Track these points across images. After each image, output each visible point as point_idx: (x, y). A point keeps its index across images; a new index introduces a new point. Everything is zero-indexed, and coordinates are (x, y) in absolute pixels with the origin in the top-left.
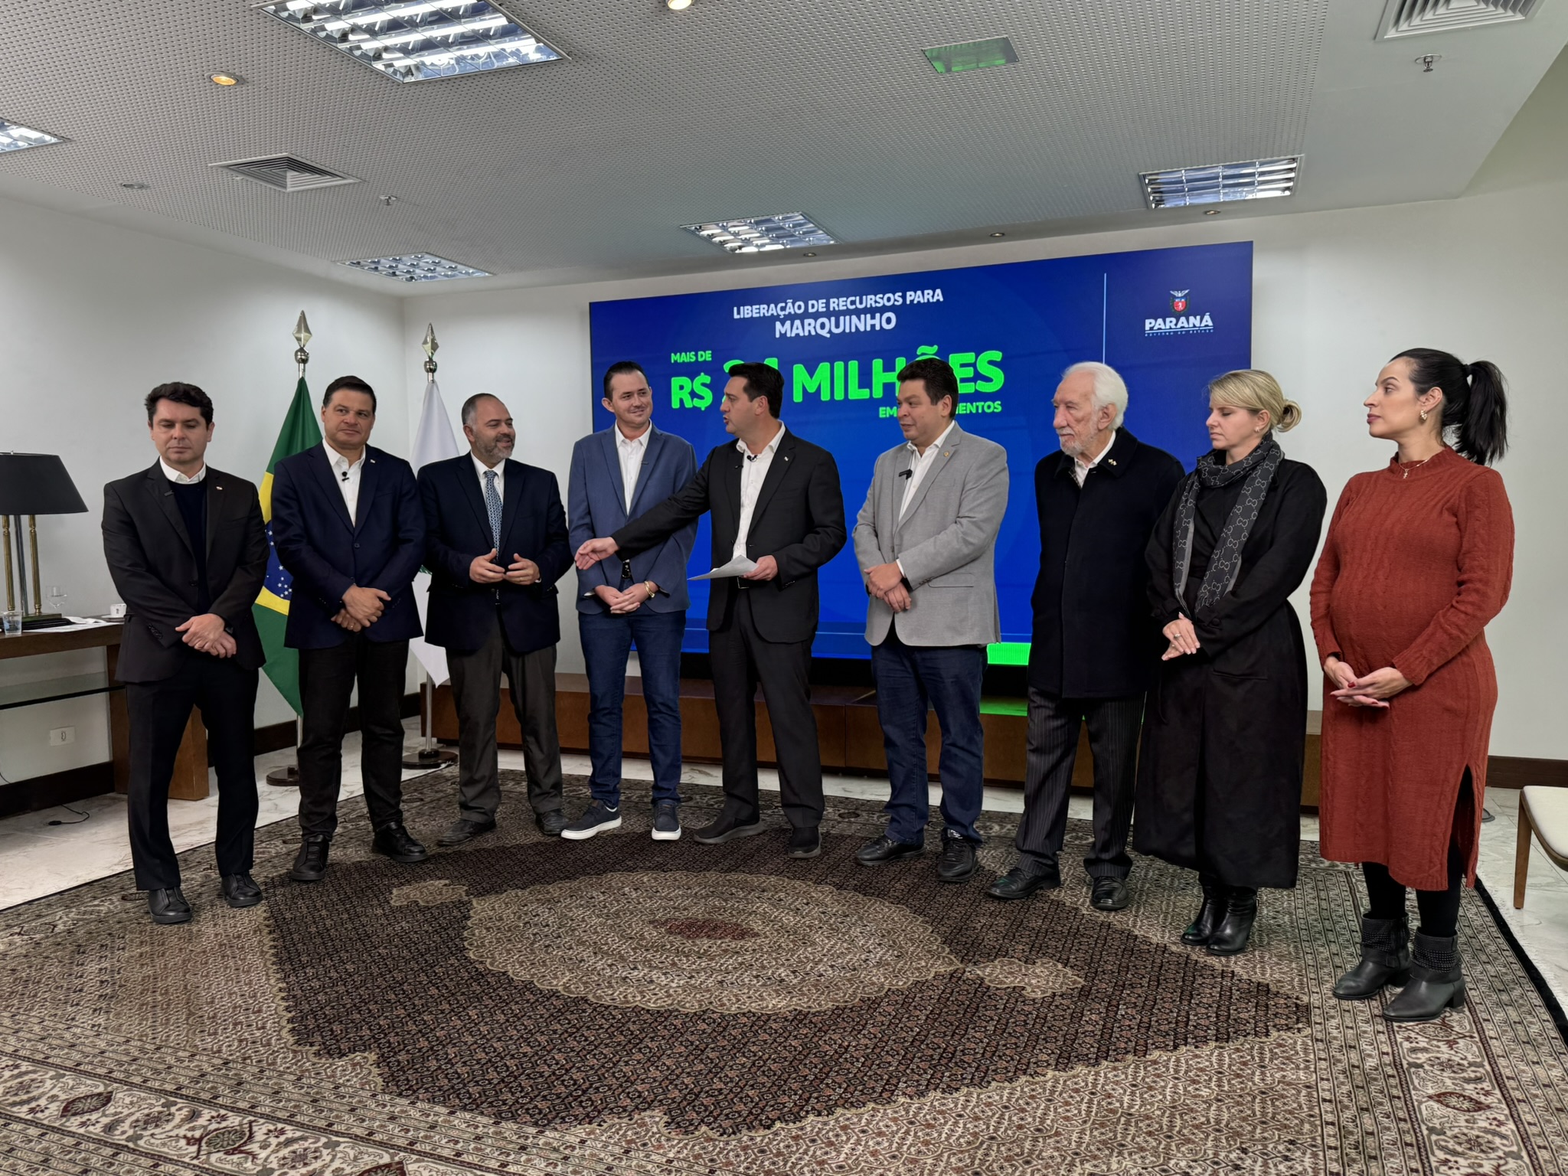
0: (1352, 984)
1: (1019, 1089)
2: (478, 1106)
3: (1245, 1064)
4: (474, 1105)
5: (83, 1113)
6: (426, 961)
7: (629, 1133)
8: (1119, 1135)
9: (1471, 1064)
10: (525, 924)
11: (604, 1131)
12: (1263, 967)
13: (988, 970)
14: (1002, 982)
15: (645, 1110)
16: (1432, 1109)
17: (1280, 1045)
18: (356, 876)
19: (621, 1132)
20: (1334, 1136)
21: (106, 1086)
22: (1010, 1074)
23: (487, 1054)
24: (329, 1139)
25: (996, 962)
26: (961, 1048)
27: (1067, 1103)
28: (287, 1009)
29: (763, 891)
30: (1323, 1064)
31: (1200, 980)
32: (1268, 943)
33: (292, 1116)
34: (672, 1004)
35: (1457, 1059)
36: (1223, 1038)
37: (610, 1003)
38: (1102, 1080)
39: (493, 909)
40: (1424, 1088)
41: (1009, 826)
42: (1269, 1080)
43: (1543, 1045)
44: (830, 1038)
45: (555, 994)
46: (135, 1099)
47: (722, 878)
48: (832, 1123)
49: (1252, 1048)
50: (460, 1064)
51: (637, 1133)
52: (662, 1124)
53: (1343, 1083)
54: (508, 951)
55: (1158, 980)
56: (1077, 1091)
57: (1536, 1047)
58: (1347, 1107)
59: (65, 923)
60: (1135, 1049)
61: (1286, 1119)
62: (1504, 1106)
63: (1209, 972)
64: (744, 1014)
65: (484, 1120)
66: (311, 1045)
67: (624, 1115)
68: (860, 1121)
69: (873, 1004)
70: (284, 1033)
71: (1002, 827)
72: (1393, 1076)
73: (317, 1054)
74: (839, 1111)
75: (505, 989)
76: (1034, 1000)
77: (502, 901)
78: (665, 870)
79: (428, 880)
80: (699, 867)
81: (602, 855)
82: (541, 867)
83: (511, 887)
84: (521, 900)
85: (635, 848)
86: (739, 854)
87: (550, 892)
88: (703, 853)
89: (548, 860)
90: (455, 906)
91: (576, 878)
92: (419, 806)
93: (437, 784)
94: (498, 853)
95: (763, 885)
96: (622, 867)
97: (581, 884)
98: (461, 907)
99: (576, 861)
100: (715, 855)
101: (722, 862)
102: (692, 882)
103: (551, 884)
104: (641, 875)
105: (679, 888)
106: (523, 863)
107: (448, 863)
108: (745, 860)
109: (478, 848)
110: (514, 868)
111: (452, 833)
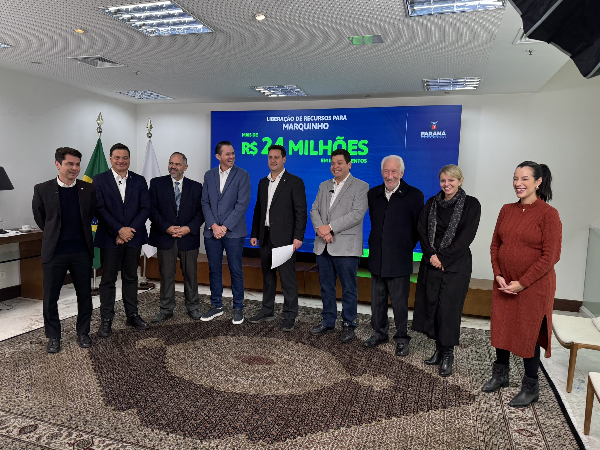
0: (488, 386)
1: (373, 426)
2: (177, 431)
3: (452, 417)
4: (175, 431)
5: (27, 433)
6: (152, 372)
7: (234, 443)
8: (409, 445)
9: (530, 418)
10: (188, 357)
11: (225, 442)
12: (457, 379)
13: (360, 379)
14: (365, 384)
15: (239, 434)
16: (516, 435)
17: (464, 410)
18: (121, 335)
19: (231, 442)
20: (483, 446)
21: (35, 422)
22: (370, 421)
23: (178, 410)
24: (123, 444)
25: (363, 376)
26: (351, 410)
27: (390, 432)
28: (100, 391)
29: (276, 345)
30: (479, 418)
31: (435, 384)
32: (459, 370)
33: (107, 435)
34: (245, 391)
35: (525, 416)
36: (444, 407)
37: (222, 390)
38: (402, 423)
39: (175, 351)
40: (514, 427)
41: (365, 320)
42: (460, 424)
43: (554, 411)
44: (304, 406)
45: (201, 386)
46: (47, 427)
47: (260, 339)
48: (307, 439)
49: (454, 411)
50: (168, 415)
51: (236, 443)
52: (245, 439)
53: (486, 425)
54: (182, 368)
55: (421, 384)
56: (393, 427)
57: (552, 412)
58: (487, 435)
59: (9, 353)
60: (414, 411)
61: (467, 439)
62: (541, 435)
63: (438, 381)
64: (272, 395)
65: (180, 437)
66: (111, 406)
67: (231, 435)
68: (317, 438)
69: (319, 392)
70: (100, 401)
71: (363, 321)
72: (503, 423)
73: (114, 410)
74: (309, 435)
75: (183, 384)
76: (377, 391)
77: (178, 347)
78: (239, 336)
79: (149, 338)
80: (252, 334)
81: (214, 329)
82: (191, 333)
83: (181, 341)
84: (185, 347)
85: (227, 326)
86: (266, 329)
87: (196, 344)
88: (253, 329)
89: (194, 330)
90: (160, 349)
91: (205, 338)
92: (142, 306)
93: (148, 297)
94: (175, 327)
95: (276, 343)
96: (223, 334)
97: (208, 341)
98: (163, 349)
99: (205, 331)
100: (257, 330)
101: (260, 333)
102: (249, 341)
103: (196, 341)
104: (230, 338)
105: (245, 343)
106: (185, 331)
107: (156, 331)
108: (269, 332)
109: (167, 325)
110: (181, 333)
111: (157, 318)
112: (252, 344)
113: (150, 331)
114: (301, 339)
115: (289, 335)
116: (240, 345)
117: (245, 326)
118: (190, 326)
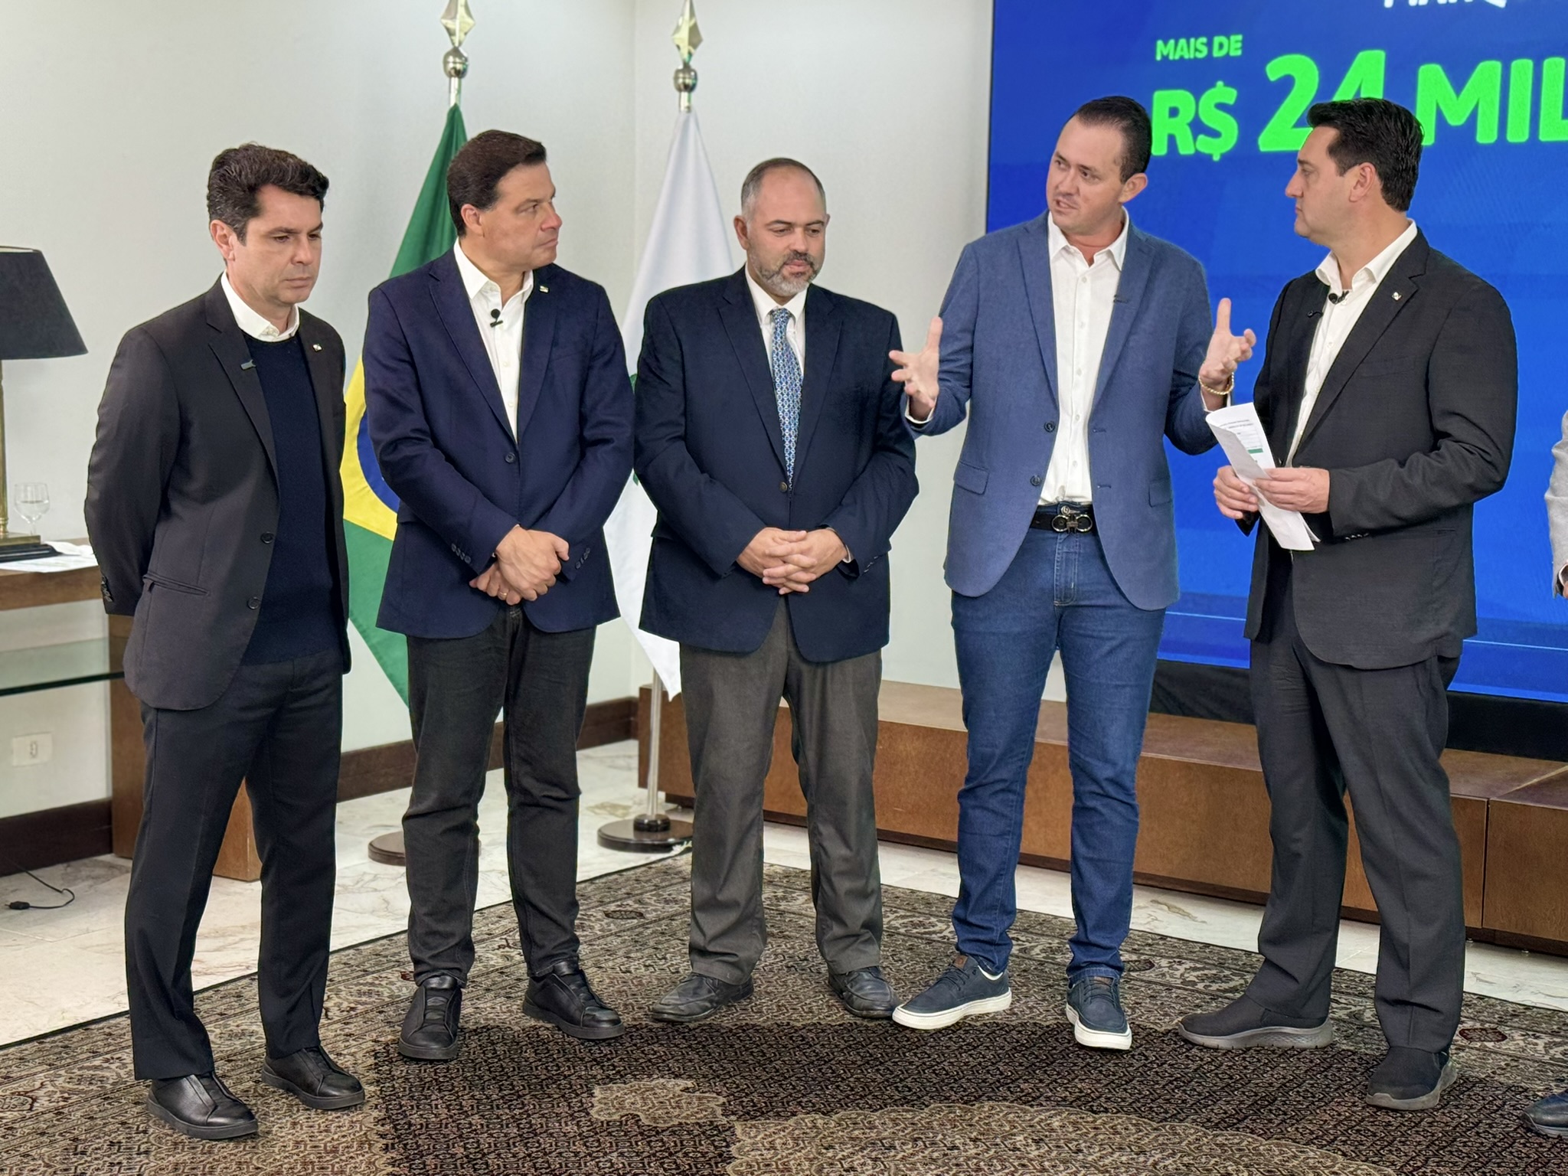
39: (772, 1146)
47: (1208, 1139)
59: (50, 1095)
77: (789, 1133)
78: (1095, 1108)
79: (655, 1076)
80: (1162, 1110)
81: (972, 1064)
82: (857, 1074)
83: (803, 1108)
84: (821, 1135)
85: (1037, 1057)
86: (1243, 1093)
87: (875, 1127)
88: (1171, 1082)
89: (871, 1062)
90: (704, 1133)
91: (924, 1104)
92: (636, 928)
93: (667, 886)
94: (780, 1037)
95: (1291, 1165)
96: (1011, 1092)
97: (933, 1118)
98: (714, 1136)
99: (924, 1071)
100: (1195, 1090)
101: (1209, 1105)
102: (1147, 1140)
103: (876, 1110)
104: (1048, 1114)
105: (1121, 1149)
106: (826, 1062)
107: (690, 1046)
108: (1256, 1108)
109: (744, 1023)
110: (809, 1069)
111: (677, 997)
112: (1160, 1156)
113: (662, 1045)
114: (1437, 1160)
115: (1370, 1134)
116: (1098, 1154)
117: (1131, 1065)
118: (855, 1039)
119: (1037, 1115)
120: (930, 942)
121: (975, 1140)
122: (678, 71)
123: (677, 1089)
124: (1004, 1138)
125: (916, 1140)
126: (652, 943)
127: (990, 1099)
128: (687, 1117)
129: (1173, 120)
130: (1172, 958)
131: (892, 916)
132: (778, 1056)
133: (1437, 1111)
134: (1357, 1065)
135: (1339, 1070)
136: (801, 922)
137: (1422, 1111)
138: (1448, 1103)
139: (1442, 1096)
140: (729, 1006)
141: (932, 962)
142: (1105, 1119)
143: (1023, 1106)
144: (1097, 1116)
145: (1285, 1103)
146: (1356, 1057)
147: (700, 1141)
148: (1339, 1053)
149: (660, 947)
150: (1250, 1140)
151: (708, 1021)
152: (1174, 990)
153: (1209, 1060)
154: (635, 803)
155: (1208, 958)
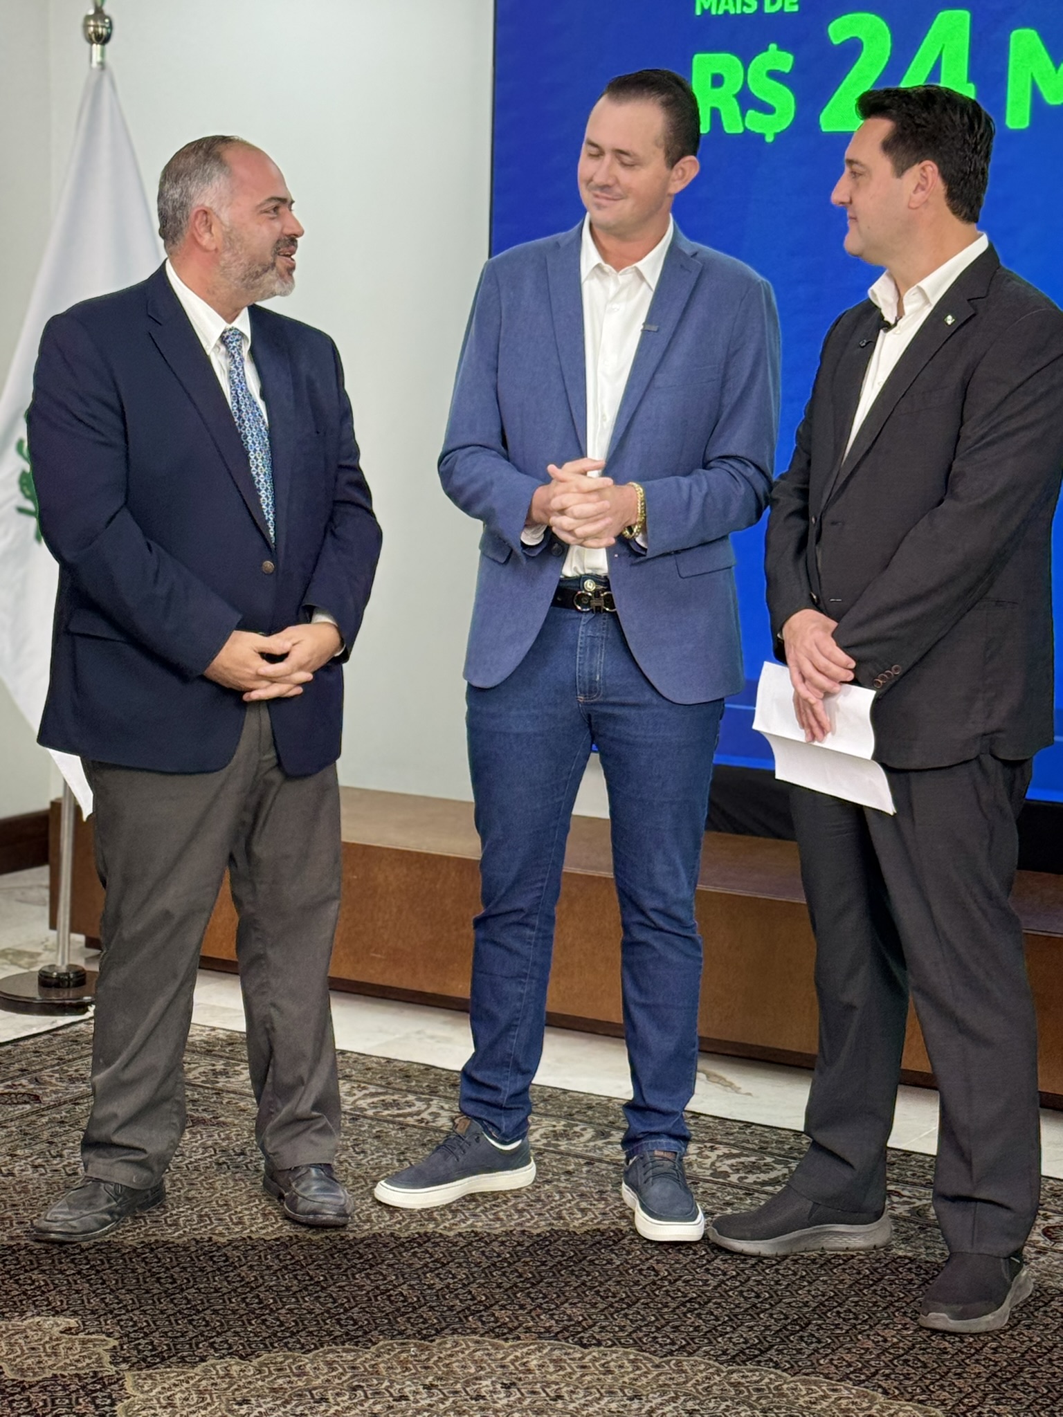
39: (171, 1402)
47: (722, 1377)
77: (193, 1385)
78: (585, 1341)
79: (29, 1314)
80: (668, 1341)
81: (438, 1286)
82: (290, 1303)
83: (216, 1350)
84: (235, 1387)
85: (520, 1276)
86: (771, 1315)
87: (305, 1374)
88: (683, 1304)
89: (310, 1288)
90: (83, 1388)
91: (370, 1341)
92: (28, 1115)
93: (74, 1059)
94: (197, 1257)
95: (819, 1407)
96: (483, 1323)
97: (380, 1360)
98: (96, 1391)
99: (376, 1297)
100: (712, 1314)
101: (727, 1333)
102: (644, 1380)
103: (310, 1351)
104: (525, 1350)
105: (611, 1393)
106: (252, 1289)
107: (79, 1273)
108: (783, 1335)
109: (153, 1239)
110: (229, 1299)
111: (66, 1210)
112: (659, 1400)
113: (43, 1272)
114: (998, 1396)
115: (919, 1364)
116: (582, 1401)
117: (637, 1283)
118: (293, 1257)
119: (510, 1352)
120: (403, 1127)
121: (429, 1387)
122: (88, 18)
123: (56, 1329)
124: (467, 1383)
125: (354, 1389)
126: (46, 1135)
127: (455, 1331)
128: (64, 1368)
129: (716, 90)
130: (703, 1142)
131: (359, 1094)
132: (191, 1284)
133: (1004, 1332)
134: (913, 1276)
135: (892, 1282)
136: (242, 1104)
137: (987, 1333)
138: (1019, 1321)
139: (1012, 1313)
140: (136, 1218)
141: (403, 1153)
142: (594, 1354)
143: (496, 1341)
144: (586, 1351)
145: (820, 1327)
146: (914, 1266)
147: (77, 1399)
148: (894, 1260)
149: (55, 1140)
150: (772, 1376)
151: (107, 1238)
152: (701, 1183)
153: (734, 1273)
154: (46, 949)
155: (748, 1142)
